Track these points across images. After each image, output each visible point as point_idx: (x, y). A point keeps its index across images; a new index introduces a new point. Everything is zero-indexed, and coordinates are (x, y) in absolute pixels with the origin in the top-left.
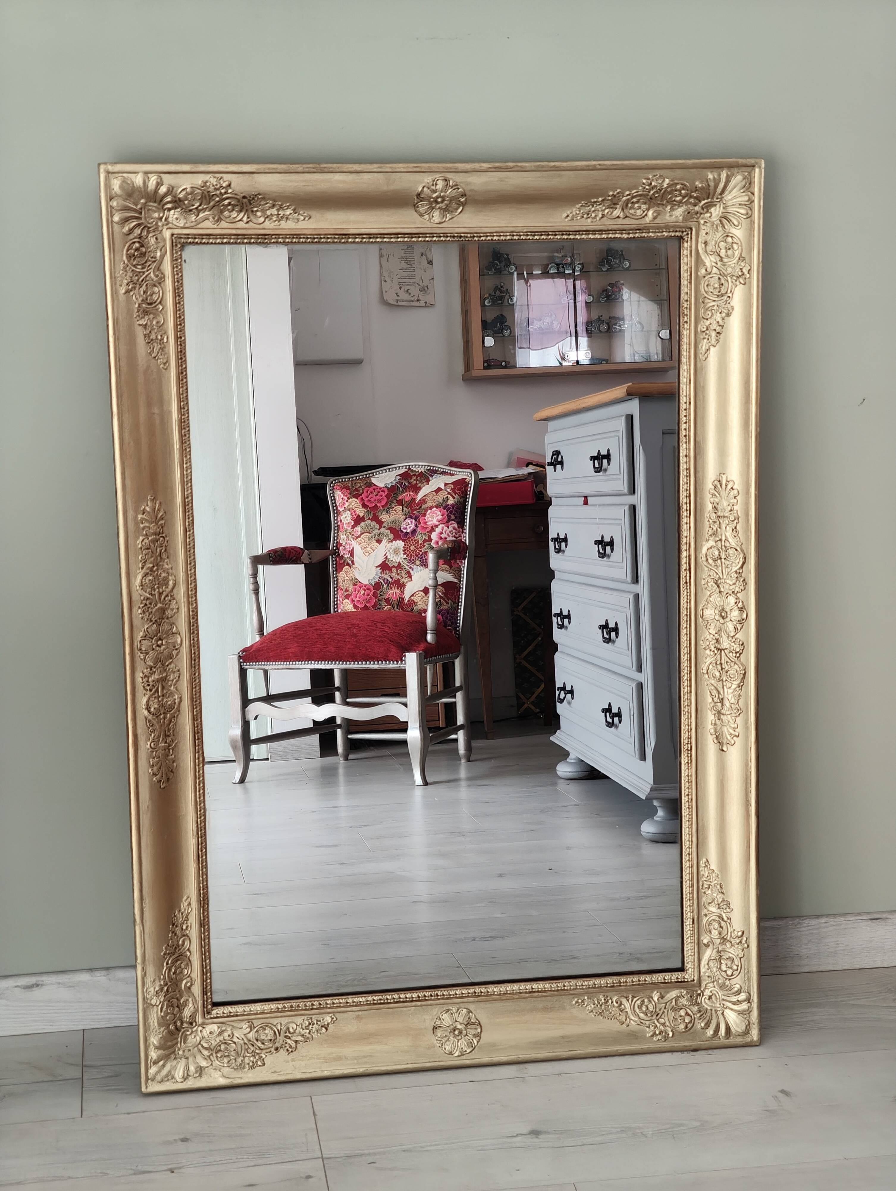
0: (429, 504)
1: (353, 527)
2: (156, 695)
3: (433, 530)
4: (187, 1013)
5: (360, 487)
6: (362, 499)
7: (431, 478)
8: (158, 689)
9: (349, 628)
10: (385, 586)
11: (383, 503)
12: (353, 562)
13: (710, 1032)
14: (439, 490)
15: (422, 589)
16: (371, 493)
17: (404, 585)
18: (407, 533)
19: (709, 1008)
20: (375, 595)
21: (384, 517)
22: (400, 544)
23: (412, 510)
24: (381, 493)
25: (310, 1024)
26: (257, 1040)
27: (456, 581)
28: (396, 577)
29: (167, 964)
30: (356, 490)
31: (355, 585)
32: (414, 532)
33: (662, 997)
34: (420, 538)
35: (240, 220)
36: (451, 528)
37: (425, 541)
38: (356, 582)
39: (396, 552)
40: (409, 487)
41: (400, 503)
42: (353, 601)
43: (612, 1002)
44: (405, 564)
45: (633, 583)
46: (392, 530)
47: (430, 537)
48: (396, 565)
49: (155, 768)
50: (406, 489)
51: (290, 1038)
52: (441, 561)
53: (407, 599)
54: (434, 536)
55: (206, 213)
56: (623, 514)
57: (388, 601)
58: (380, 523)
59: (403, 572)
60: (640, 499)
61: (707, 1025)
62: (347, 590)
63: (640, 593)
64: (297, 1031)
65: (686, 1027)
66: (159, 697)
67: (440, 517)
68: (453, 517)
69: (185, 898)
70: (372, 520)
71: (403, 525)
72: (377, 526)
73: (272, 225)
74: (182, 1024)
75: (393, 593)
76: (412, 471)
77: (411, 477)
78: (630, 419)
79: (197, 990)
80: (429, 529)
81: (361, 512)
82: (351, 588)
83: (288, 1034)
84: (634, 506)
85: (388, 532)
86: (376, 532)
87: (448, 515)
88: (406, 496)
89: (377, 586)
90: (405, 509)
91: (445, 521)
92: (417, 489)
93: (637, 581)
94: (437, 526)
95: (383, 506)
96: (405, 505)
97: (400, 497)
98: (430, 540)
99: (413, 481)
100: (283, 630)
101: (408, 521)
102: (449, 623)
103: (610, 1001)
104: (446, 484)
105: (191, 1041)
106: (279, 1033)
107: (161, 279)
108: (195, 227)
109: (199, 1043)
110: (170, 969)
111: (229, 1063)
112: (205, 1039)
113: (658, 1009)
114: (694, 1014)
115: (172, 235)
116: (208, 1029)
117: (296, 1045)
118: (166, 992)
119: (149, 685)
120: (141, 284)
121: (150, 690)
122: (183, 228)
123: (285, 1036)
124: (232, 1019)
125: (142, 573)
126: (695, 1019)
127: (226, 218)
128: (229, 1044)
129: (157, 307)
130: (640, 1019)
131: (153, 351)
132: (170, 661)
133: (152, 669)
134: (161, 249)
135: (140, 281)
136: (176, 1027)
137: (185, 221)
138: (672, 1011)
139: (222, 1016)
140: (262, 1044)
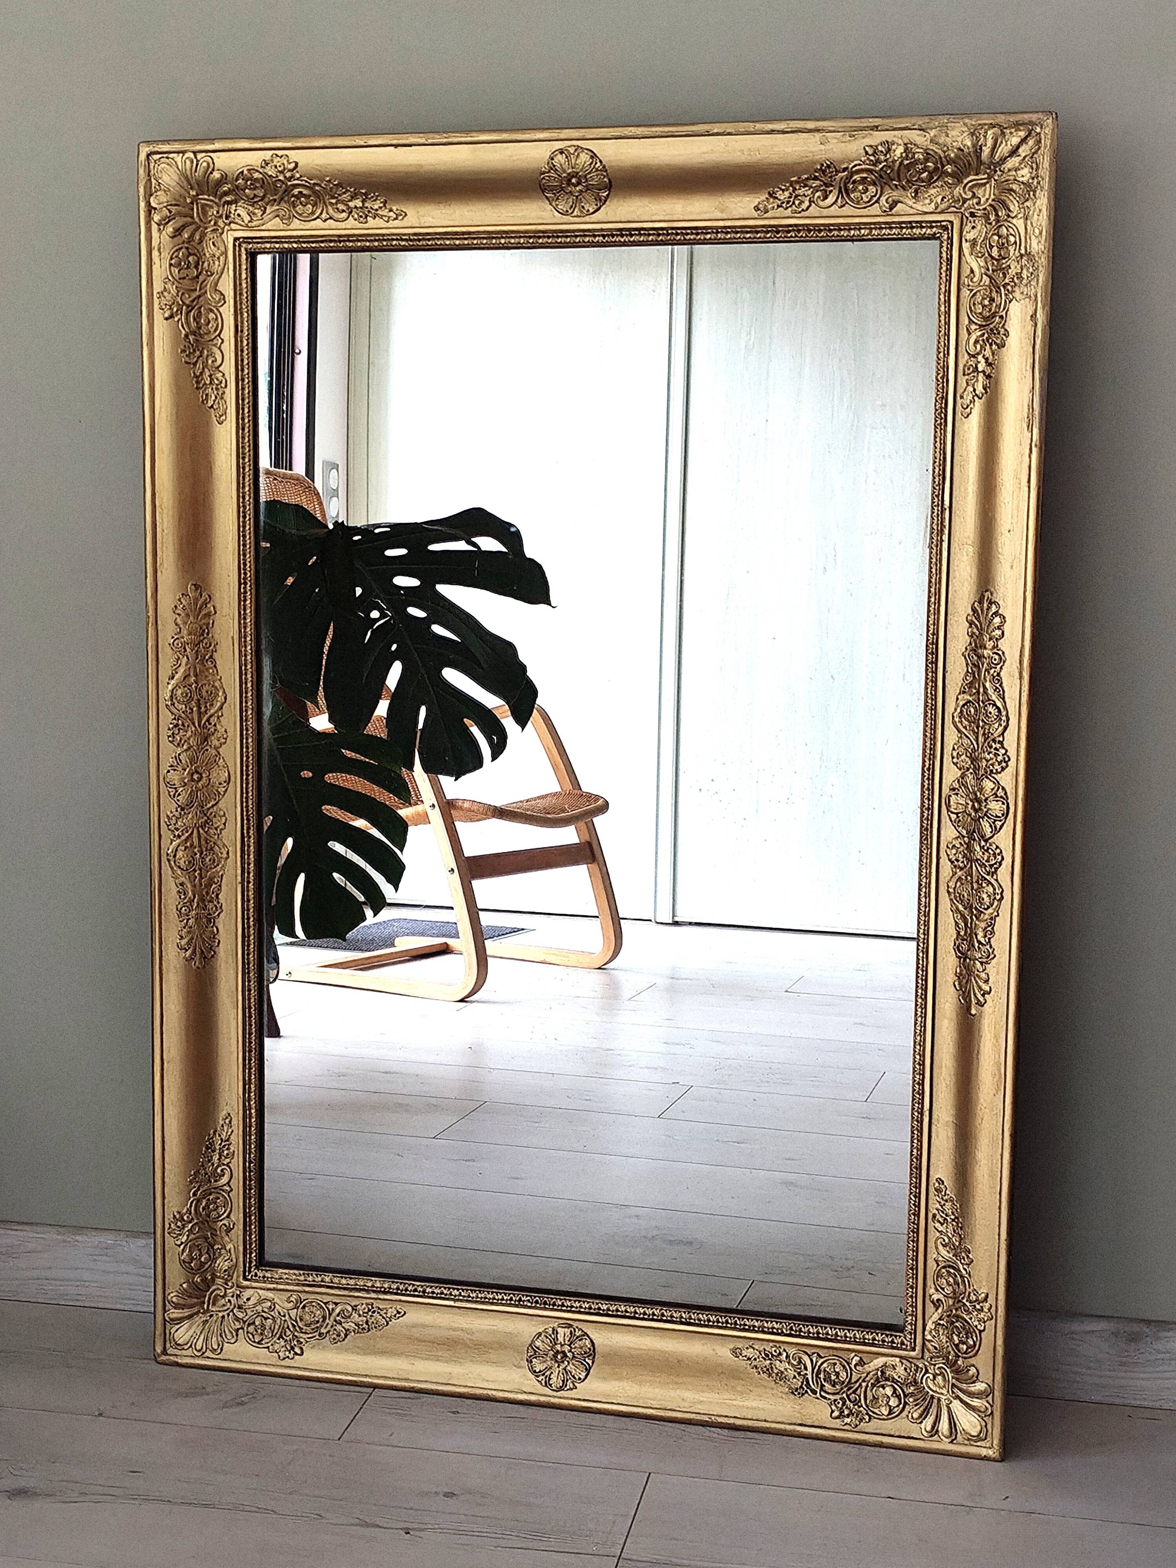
2: (188, 844)
8: (191, 836)
19: (931, 1394)
25: (369, 1310)
29: (195, 1195)
33: (861, 1363)
43: (787, 1356)
49: (186, 942)
51: (341, 1323)
64: (352, 1317)
65: (890, 1413)
66: (193, 847)
69: (225, 1114)
79: (237, 1236)
105: (224, 1305)
106: (330, 1314)
107: (219, 301)
108: (263, 228)
109: (232, 1311)
110: (199, 1201)
111: (259, 1343)
112: (240, 1307)
113: (853, 1381)
114: (905, 1396)
115: (236, 239)
116: (247, 1293)
117: (346, 1336)
118: (190, 1231)
119: (177, 829)
120: (190, 308)
121: (179, 836)
122: (248, 228)
123: (335, 1321)
124: (275, 1286)
125: (172, 682)
126: (906, 1403)
127: (300, 215)
128: (266, 1319)
129: (215, 342)
130: (822, 1389)
131: (207, 399)
132: (213, 802)
133: (182, 809)
134: (219, 258)
135: (187, 302)
136: (204, 1280)
137: (249, 219)
138: (873, 1385)
139: (265, 1279)
140: (306, 1325)
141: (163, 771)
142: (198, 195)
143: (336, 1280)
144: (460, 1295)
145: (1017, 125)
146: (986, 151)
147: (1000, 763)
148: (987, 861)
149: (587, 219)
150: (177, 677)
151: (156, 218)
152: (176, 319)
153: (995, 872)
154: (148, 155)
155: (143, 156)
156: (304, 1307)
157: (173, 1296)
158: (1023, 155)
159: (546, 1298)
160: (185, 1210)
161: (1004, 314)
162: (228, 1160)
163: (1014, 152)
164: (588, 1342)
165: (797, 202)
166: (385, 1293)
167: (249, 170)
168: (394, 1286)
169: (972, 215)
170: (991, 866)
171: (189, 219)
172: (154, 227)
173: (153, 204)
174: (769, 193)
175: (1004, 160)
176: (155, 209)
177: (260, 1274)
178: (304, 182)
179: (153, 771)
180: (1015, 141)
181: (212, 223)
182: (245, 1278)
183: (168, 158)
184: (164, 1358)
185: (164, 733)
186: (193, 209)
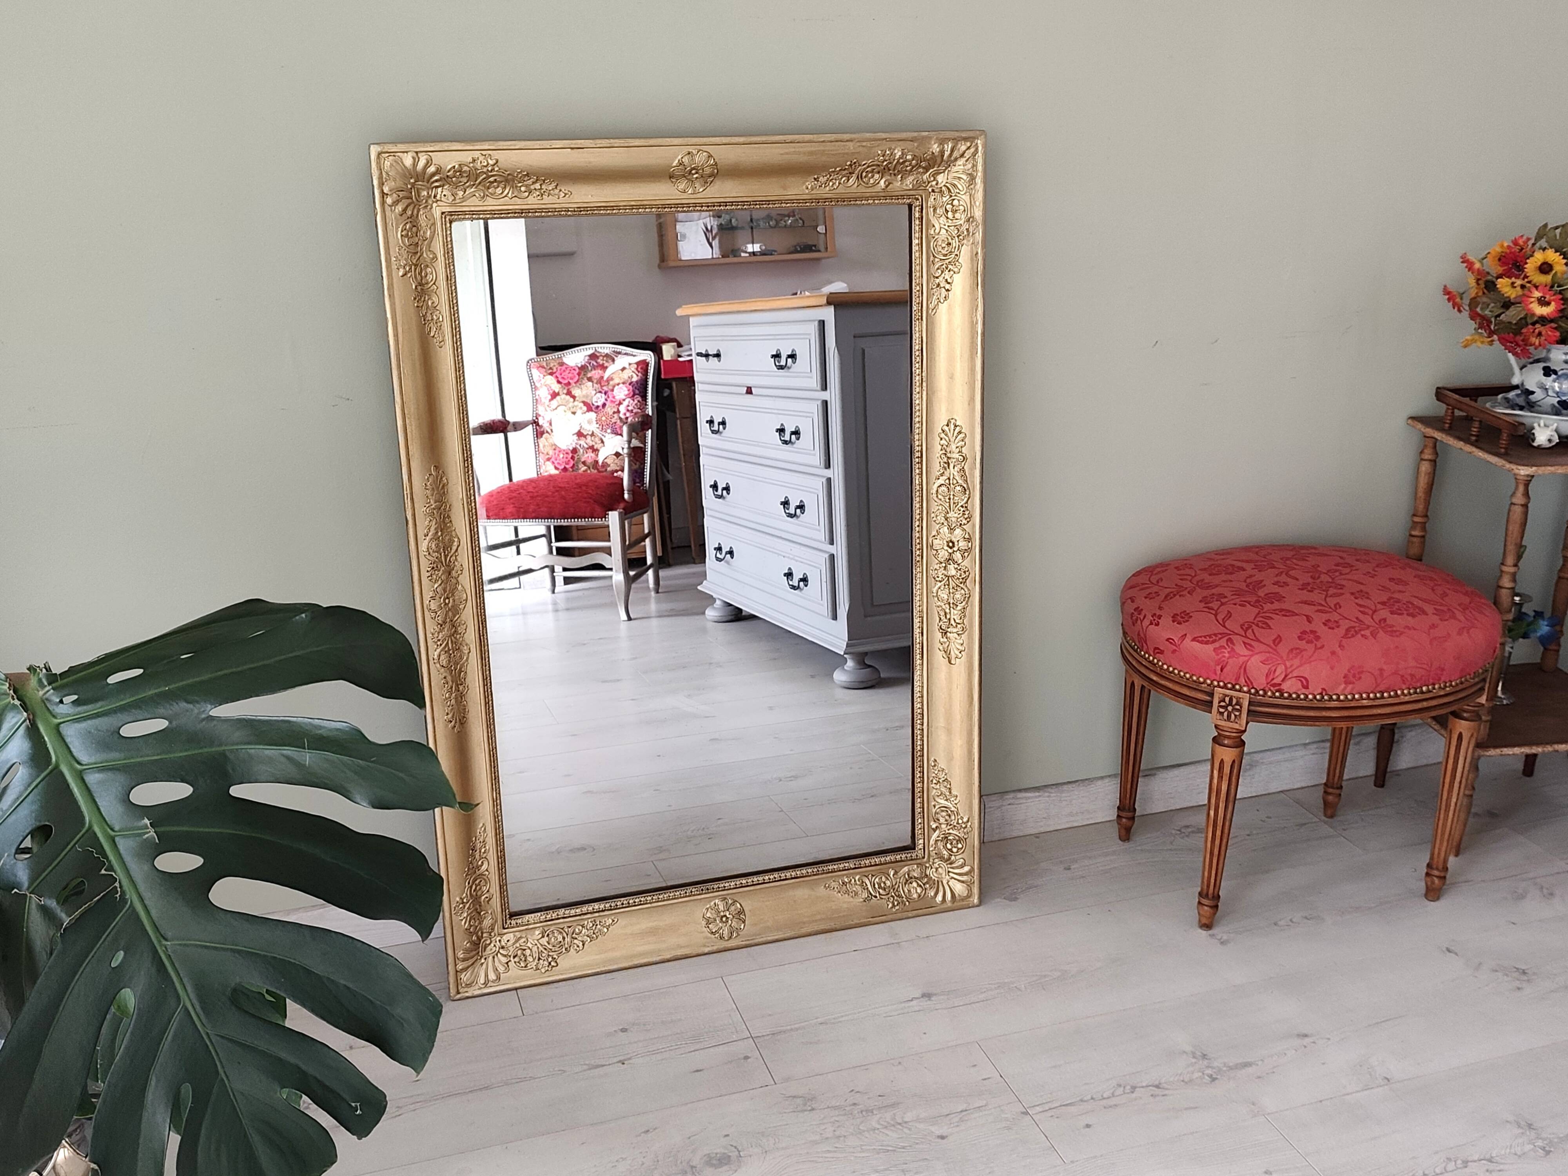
0: (617, 381)
1: (550, 400)
2: (447, 649)
3: (620, 404)
4: (487, 922)
5: (554, 366)
6: (557, 377)
7: (616, 358)
8: (448, 643)
9: (557, 491)
10: (581, 451)
11: (576, 380)
12: (552, 430)
13: (939, 898)
14: (623, 369)
15: (614, 453)
16: (564, 371)
17: (597, 450)
18: (598, 407)
19: (936, 879)
20: (573, 458)
21: (576, 392)
22: (592, 415)
23: (602, 386)
24: (573, 371)
25: (593, 925)
26: (549, 944)
27: (642, 445)
28: (591, 443)
29: (469, 883)
30: (551, 368)
31: (555, 449)
32: (604, 405)
33: (896, 873)
34: (609, 410)
35: (506, 196)
36: (636, 401)
37: (614, 413)
38: (555, 447)
39: (590, 422)
40: (597, 367)
41: (590, 379)
42: (553, 463)
43: (855, 881)
44: (597, 432)
45: (826, 468)
46: (585, 403)
47: (618, 410)
48: (590, 433)
49: (450, 716)
50: (594, 368)
51: (576, 939)
52: (634, 434)
53: (600, 463)
54: (622, 409)
55: (473, 190)
56: (815, 409)
57: (584, 463)
58: (574, 397)
59: (597, 439)
60: (833, 395)
61: (936, 893)
62: (548, 454)
63: (832, 477)
64: (583, 932)
65: (920, 896)
66: (449, 650)
67: (627, 392)
68: (637, 392)
69: (481, 825)
70: (567, 394)
71: (594, 400)
72: (572, 400)
73: (535, 201)
74: (482, 933)
75: (589, 457)
76: (599, 352)
77: (598, 357)
78: (822, 324)
79: (496, 902)
80: (617, 403)
81: (556, 387)
82: (551, 452)
83: (574, 935)
84: (826, 402)
85: (582, 405)
86: (571, 405)
87: (633, 391)
88: (595, 374)
89: (575, 451)
90: (595, 385)
91: (631, 395)
92: (604, 368)
93: (829, 467)
94: (624, 400)
95: (575, 383)
96: (595, 381)
97: (589, 375)
98: (618, 412)
99: (600, 361)
100: (498, 492)
101: (599, 395)
102: (638, 480)
103: (853, 880)
104: (630, 364)
105: (491, 949)
106: (567, 935)
107: (433, 259)
108: (463, 204)
109: (499, 952)
110: (471, 887)
111: (526, 967)
112: (503, 948)
113: (894, 884)
114: (924, 885)
115: (443, 213)
116: (505, 938)
117: (583, 945)
118: (469, 908)
119: (439, 640)
120: (416, 265)
121: (441, 645)
122: (452, 205)
123: (573, 938)
124: (526, 927)
125: (428, 538)
126: (926, 889)
127: (492, 194)
128: (524, 950)
129: (432, 288)
130: (880, 894)
131: (430, 331)
132: (458, 616)
133: (441, 626)
134: (430, 228)
135: (414, 262)
136: (478, 937)
137: (453, 198)
138: (905, 884)
139: (517, 925)
140: (554, 946)
141: (426, 602)
142: (416, 181)
143: (567, 912)
144: (652, 899)
145: (966, 139)
146: (947, 154)
147: (966, 519)
148: (960, 576)
149: (699, 196)
150: (430, 534)
151: (389, 201)
152: (409, 275)
153: (965, 582)
154: (379, 154)
155: (373, 156)
156: (548, 935)
157: (460, 955)
158: (967, 157)
159: (709, 886)
160: (464, 895)
161: (958, 253)
162: (485, 855)
163: (962, 156)
164: (738, 905)
165: (831, 184)
166: (603, 911)
167: (460, 165)
168: (608, 905)
169: (933, 191)
170: (963, 579)
171: (410, 201)
172: (387, 208)
173: (385, 191)
174: (815, 179)
175: (956, 159)
176: (387, 194)
177: (513, 922)
178: (501, 174)
179: (418, 602)
180: (963, 148)
181: (424, 201)
182: (504, 928)
183: (394, 156)
184: (458, 996)
185: (425, 575)
186: (411, 193)
